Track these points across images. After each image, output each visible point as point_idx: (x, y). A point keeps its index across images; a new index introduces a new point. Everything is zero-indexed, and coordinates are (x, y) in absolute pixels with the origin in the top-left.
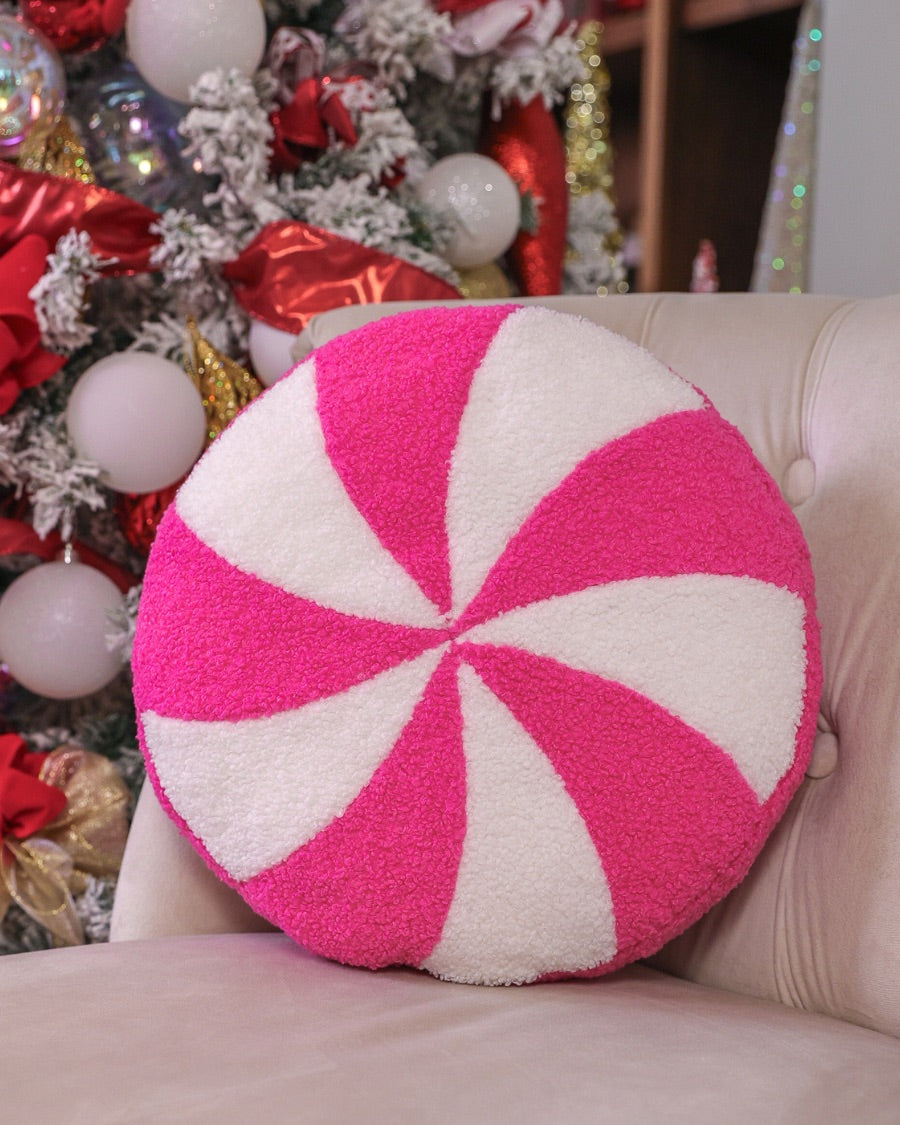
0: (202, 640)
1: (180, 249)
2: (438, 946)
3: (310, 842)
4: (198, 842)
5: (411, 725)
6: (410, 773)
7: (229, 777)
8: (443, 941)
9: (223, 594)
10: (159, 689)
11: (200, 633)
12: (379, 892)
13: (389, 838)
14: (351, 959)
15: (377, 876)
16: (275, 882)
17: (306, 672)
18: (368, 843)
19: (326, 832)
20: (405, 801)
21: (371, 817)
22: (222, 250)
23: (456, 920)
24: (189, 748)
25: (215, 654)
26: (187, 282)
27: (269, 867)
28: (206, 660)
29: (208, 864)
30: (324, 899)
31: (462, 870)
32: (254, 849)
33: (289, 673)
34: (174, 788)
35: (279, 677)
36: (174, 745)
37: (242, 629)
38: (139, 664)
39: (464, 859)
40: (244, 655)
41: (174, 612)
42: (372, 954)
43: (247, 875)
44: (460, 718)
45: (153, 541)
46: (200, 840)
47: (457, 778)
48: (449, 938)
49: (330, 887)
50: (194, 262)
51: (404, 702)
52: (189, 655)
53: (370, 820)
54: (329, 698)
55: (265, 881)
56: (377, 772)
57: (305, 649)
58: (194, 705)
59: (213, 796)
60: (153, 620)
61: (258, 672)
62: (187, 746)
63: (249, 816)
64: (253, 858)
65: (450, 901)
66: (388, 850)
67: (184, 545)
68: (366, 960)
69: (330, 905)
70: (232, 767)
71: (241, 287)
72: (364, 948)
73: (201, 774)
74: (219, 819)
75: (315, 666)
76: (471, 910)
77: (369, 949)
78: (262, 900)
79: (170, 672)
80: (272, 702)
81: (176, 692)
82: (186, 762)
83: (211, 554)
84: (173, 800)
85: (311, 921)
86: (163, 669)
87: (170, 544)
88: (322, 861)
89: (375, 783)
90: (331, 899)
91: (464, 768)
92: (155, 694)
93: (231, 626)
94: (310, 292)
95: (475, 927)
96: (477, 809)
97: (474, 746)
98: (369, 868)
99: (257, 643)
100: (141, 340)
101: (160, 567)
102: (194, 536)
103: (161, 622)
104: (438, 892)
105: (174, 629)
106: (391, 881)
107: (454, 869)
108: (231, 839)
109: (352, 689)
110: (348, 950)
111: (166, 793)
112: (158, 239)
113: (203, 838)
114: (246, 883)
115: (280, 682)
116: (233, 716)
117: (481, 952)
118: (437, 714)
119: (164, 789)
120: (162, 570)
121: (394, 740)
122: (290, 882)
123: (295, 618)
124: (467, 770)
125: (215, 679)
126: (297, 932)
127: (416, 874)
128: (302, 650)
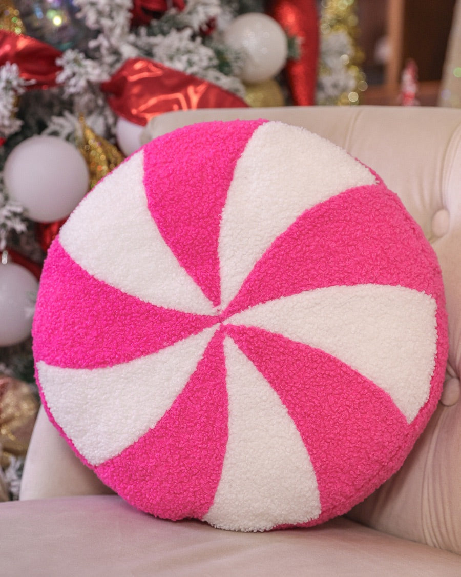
0: (72, 320)
1: (74, 75)
2: (212, 507)
3: (135, 443)
4: (69, 441)
5: (195, 373)
6: (194, 402)
7: (87, 403)
8: (215, 505)
9: (85, 292)
10: (47, 348)
11: (71, 315)
12: (176, 474)
13: (182, 442)
14: (160, 515)
15: (175, 465)
16: (114, 467)
17: (133, 340)
18: (169, 444)
19: (145, 437)
20: (192, 419)
21: (171, 429)
22: (100, 75)
23: (222, 492)
24: (64, 384)
25: (80, 328)
26: (78, 94)
27: (111, 458)
28: (75, 332)
29: (76, 454)
30: (143, 478)
31: (226, 462)
32: (102, 447)
33: (123, 341)
34: (55, 408)
35: (117, 343)
36: (55, 382)
37: (96, 314)
38: (36, 333)
39: (227, 455)
40: (97, 329)
41: (56, 302)
42: (173, 512)
43: (98, 462)
44: (225, 370)
45: (46, 258)
46: (71, 440)
47: (222, 406)
48: (218, 503)
49: (146, 471)
50: (82, 83)
51: (192, 359)
52: (64, 328)
53: (170, 430)
54: (147, 357)
55: (108, 466)
56: (175, 402)
57: (133, 327)
58: (67, 359)
59: (78, 414)
60: (44, 306)
61: (105, 340)
62: (63, 383)
63: (99, 426)
64: (101, 452)
65: (218, 481)
66: (181, 449)
67: (63, 262)
68: (169, 515)
69: (147, 482)
70: (89, 397)
71: (112, 97)
72: (168, 508)
73: (71, 400)
74: (81, 428)
75: (139, 337)
76: (231, 486)
77: (171, 509)
78: (107, 477)
79: (53, 338)
80: (113, 358)
81: (57, 351)
82: (62, 393)
83: (79, 268)
84: (54, 415)
85: (136, 491)
86: (49, 336)
87: (55, 261)
88: (142, 455)
89: (174, 408)
90: (147, 478)
91: (227, 401)
92: (45, 351)
93: (90, 311)
94: (153, 101)
95: (234, 496)
96: (235, 425)
97: (232, 387)
98: (170, 460)
99: (105, 322)
100: (52, 127)
101: (49, 274)
102: (68, 257)
103: (49, 308)
104: (211, 475)
105: (56, 312)
106: (183, 468)
107: (220, 461)
108: (88, 440)
109: (161, 351)
110: (158, 509)
111: (51, 411)
112: (61, 68)
113: (72, 438)
114: (98, 467)
115: (118, 346)
116: (90, 366)
117: (238, 511)
118: (211, 367)
119: (49, 409)
120: (50, 276)
121: (185, 383)
122: (123, 467)
123: (127, 308)
124: (229, 402)
125: (80, 343)
126: (128, 497)
127: (198, 463)
128: (131, 327)
